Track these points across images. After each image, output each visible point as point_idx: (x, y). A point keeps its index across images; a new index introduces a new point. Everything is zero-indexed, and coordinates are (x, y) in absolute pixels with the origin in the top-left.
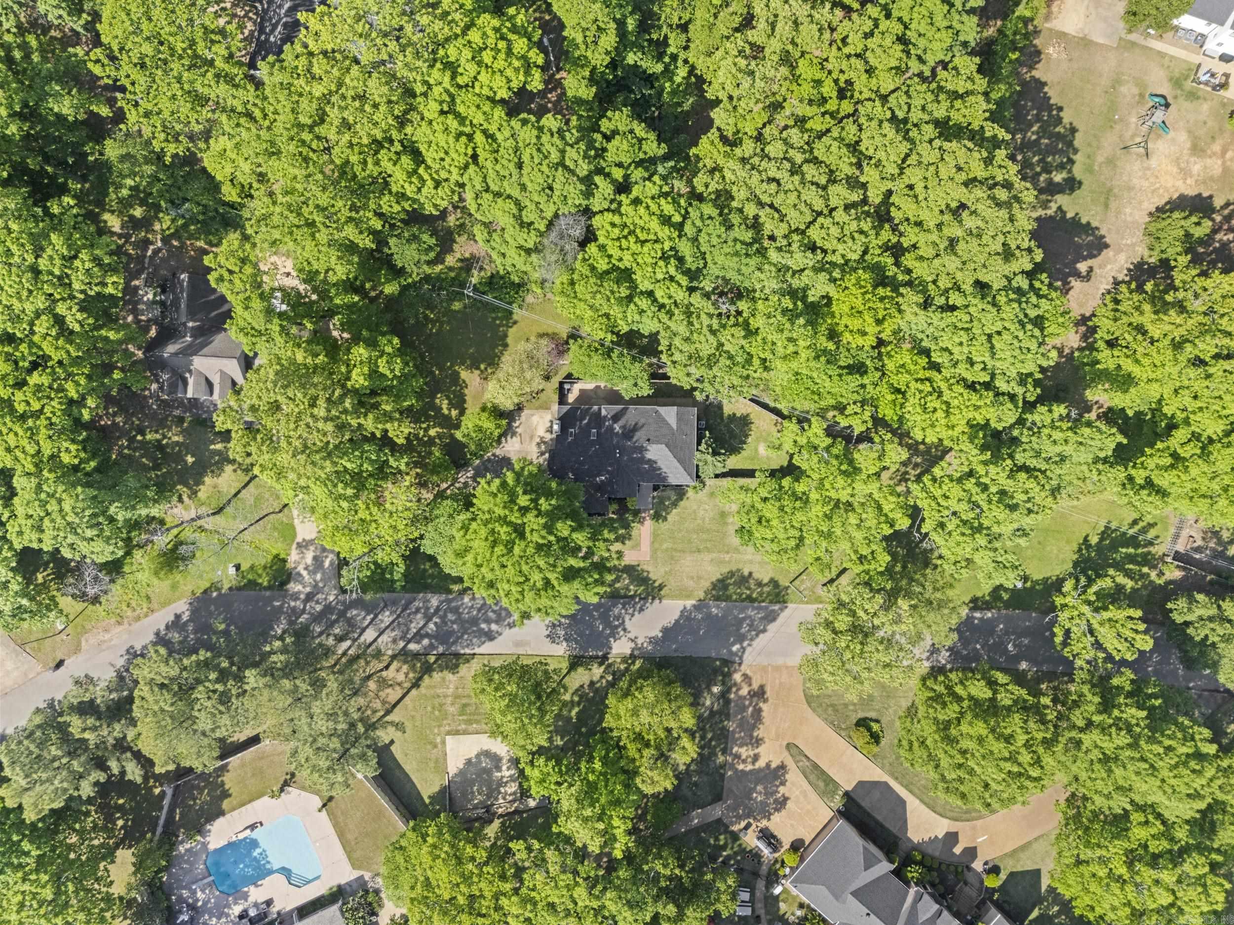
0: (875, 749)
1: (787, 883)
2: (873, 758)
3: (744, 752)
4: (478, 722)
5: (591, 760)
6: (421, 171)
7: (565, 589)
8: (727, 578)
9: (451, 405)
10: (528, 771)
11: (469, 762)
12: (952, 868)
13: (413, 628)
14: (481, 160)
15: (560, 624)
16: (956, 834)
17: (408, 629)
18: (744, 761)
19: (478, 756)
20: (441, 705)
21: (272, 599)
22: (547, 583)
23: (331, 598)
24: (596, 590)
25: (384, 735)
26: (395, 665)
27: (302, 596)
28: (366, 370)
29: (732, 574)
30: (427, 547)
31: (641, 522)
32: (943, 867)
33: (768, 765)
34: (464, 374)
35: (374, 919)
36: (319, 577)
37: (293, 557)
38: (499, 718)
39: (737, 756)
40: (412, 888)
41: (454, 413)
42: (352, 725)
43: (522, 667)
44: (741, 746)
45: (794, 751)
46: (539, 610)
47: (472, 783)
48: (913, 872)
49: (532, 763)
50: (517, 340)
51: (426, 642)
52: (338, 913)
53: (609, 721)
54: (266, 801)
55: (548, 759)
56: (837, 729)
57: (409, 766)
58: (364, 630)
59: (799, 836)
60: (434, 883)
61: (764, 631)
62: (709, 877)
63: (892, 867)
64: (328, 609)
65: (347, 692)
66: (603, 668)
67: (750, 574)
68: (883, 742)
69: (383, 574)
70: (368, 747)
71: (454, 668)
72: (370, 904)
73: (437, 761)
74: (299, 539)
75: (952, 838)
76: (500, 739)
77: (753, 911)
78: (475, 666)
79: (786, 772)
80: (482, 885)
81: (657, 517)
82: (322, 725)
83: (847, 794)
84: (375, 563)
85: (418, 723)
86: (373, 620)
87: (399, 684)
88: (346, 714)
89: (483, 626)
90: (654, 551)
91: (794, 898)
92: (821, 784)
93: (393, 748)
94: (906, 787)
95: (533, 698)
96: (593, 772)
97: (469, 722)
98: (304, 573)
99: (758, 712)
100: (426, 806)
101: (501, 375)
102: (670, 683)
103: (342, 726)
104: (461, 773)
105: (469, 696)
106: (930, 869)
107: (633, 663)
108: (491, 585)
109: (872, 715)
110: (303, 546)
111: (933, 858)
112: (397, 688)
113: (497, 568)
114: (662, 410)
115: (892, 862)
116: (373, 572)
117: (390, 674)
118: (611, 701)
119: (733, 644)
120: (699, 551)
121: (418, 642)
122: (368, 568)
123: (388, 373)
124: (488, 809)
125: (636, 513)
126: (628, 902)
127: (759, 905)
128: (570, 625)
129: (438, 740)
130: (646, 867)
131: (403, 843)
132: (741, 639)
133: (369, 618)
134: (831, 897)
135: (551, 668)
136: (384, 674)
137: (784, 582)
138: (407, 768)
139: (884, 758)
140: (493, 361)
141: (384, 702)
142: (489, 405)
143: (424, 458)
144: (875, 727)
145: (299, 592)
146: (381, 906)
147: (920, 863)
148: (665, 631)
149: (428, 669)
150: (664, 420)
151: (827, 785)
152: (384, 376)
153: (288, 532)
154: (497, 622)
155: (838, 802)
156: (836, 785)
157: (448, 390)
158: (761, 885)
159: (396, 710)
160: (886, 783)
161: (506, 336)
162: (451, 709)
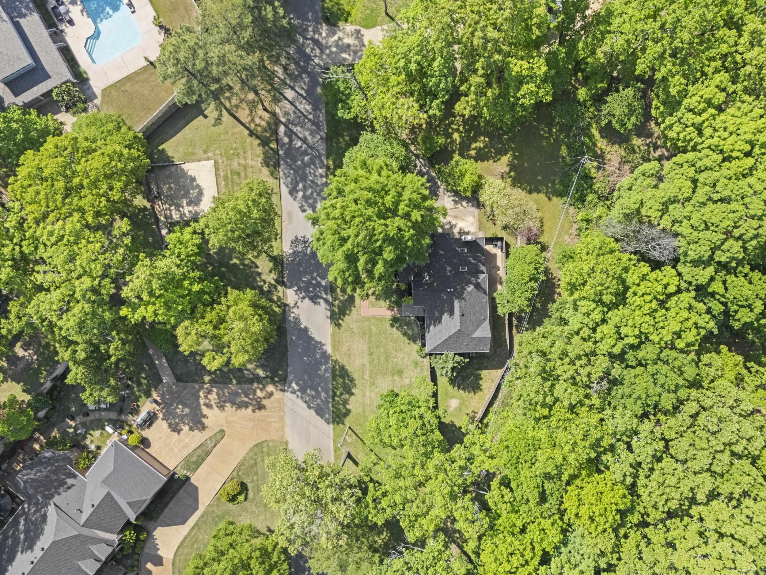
0: (224, 500)
1: (115, 438)
2: (217, 498)
3: (213, 397)
4: (227, 185)
5: (201, 280)
6: (712, 111)
7: (339, 255)
8: (348, 376)
9: (479, 150)
10: (188, 230)
11: (193, 179)
12: (136, 563)
13: (297, 129)
14: (727, 164)
15: (306, 248)
16: (162, 564)
17: (295, 125)
18: (206, 397)
19: (198, 186)
20: (238, 155)
21: (315, 12)
22: (344, 240)
23: (316, 61)
24: (339, 279)
25: (211, 110)
26: (266, 116)
27: (316, 36)
28: (525, 73)
29: (352, 380)
30: (365, 137)
31: (390, 308)
32: (136, 557)
33: (205, 416)
34: (505, 159)
35: (63, 109)
36: (334, 49)
37: (349, 28)
38: (230, 205)
39: (209, 392)
40: (86, 139)
41: (473, 153)
42: (217, 80)
43: (273, 220)
44: (218, 394)
45: (219, 436)
46: (322, 233)
47: (177, 183)
48: (130, 535)
49: (195, 232)
50: (536, 201)
51: (286, 140)
52: (65, 79)
53: (233, 294)
54: (152, 13)
55: (199, 246)
56: (238, 468)
57: (188, 132)
58: (293, 88)
59: (152, 444)
60: (90, 157)
61: (309, 407)
62: (112, 382)
63: (133, 520)
64: (308, 58)
65: (244, 73)
66: (273, 282)
67: (352, 394)
68: (230, 504)
69: (341, 101)
70: (200, 96)
71: (266, 163)
72: (75, 105)
73: (193, 154)
74: (363, 31)
75: (159, 561)
76: (213, 206)
77: (92, 411)
78: (271, 182)
79: (200, 431)
80: (90, 197)
81: (395, 320)
82: (214, 53)
83: (188, 479)
84: (350, 94)
85: (222, 137)
86: (301, 95)
87: (253, 120)
88: (226, 73)
89: (301, 185)
90: (368, 319)
91: (104, 442)
92: (194, 459)
93: (201, 117)
94: (196, 524)
95: (248, 232)
96: (191, 284)
97: (226, 178)
98: (336, 38)
99: (245, 405)
100: (157, 147)
101: (509, 189)
102: (266, 340)
103: (215, 71)
104: (184, 174)
105: (246, 177)
106: (134, 547)
107: (279, 306)
108: (340, 192)
109: (251, 494)
110: (358, 34)
111: (142, 548)
112: (249, 119)
113: (355, 196)
114: (487, 324)
115: (136, 519)
116: (342, 93)
117: (260, 112)
118: (250, 294)
119: (297, 384)
120: (371, 354)
121: (285, 134)
122: (346, 89)
123: (522, 92)
124: (158, 197)
125: (398, 304)
126: (84, 322)
127: (97, 415)
128: (306, 254)
129: (210, 154)
130: (114, 333)
131: (124, 130)
132: (303, 390)
133: (303, 92)
134: (105, 476)
135: (274, 243)
136: (260, 107)
137: (348, 421)
138: (187, 129)
139: (218, 507)
140: (517, 182)
141: (237, 106)
142: (483, 181)
143: (435, 130)
144: (241, 498)
145: (320, 34)
146: (74, 114)
147: (138, 539)
148: (306, 330)
149: (264, 143)
150: (479, 326)
151: (194, 463)
152: (519, 89)
153: (369, 23)
154: (304, 197)
155: (181, 473)
156: (195, 470)
157: (492, 146)
158: (113, 415)
159: (232, 119)
160: (197, 508)
161: (539, 192)
162: (235, 164)
